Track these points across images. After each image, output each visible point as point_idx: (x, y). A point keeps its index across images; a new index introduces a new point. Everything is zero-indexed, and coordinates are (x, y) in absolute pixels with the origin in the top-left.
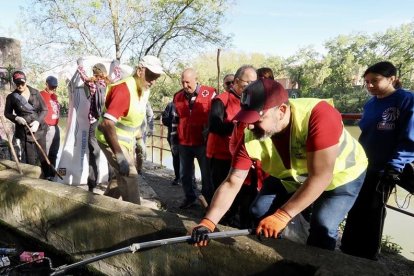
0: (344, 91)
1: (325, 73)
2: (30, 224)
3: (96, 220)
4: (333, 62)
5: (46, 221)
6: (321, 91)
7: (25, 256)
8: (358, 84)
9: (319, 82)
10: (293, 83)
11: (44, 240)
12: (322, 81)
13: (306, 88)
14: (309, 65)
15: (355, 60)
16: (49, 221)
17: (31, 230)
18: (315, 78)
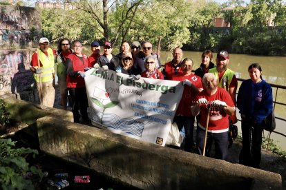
0: (261, 30)
1: (248, 17)
2: (75, 156)
3: (130, 155)
4: (253, 8)
5: (90, 154)
6: (246, 29)
7: (78, 179)
8: (271, 25)
9: (244, 23)
10: (226, 23)
11: (86, 166)
12: (247, 22)
13: (236, 27)
14: (237, 10)
15: (268, 9)
16: (92, 154)
17: (75, 159)
18: (241, 20)
